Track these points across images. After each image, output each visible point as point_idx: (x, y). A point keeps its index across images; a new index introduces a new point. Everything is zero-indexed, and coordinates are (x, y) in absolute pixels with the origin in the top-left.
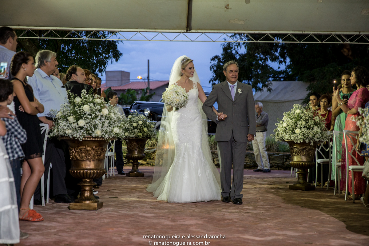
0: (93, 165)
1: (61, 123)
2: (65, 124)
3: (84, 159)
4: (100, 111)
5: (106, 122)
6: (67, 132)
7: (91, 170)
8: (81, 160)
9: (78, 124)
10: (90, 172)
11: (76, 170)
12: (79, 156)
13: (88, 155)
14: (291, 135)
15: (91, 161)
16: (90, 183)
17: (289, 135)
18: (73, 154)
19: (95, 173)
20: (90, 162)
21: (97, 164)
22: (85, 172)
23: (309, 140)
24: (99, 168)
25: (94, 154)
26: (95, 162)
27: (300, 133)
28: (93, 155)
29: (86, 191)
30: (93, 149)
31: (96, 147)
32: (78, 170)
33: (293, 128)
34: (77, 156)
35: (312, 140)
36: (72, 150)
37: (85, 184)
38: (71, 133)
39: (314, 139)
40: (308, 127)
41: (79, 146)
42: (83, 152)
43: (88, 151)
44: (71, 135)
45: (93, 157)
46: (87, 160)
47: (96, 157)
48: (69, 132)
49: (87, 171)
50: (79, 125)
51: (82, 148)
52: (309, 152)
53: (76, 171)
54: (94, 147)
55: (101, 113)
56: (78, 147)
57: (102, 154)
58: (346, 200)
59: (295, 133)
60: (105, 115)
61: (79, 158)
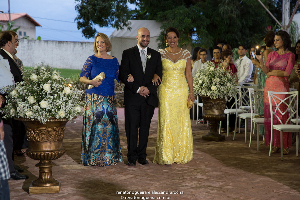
0: (54, 147)
1: (19, 104)
2: (24, 105)
3: (45, 141)
4: (62, 90)
5: (69, 102)
6: (27, 114)
7: (53, 152)
8: (41, 142)
9: (39, 105)
10: (52, 154)
11: (36, 152)
12: (39, 137)
13: (49, 136)
14: (207, 92)
15: (52, 142)
16: (50, 165)
17: (205, 91)
18: (32, 135)
19: (56, 155)
20: (50, 143)
21: (58, 145)
22: (46, 154)
23: (223, 96)
24: (60, 149)
25: (54, 134)
26: (55, 143)
27: (216, 90)
28: (54, 136)
29: (45, 173)
30: (54, 130)
31: (57, 127)
32: (38, 153)
33: (208, 85)
34: (37, 138)
35: (226, 96)
36: (30, 132)
37: (45, 166)
38: (32, 115)
39: (228, 95)
40: (222, 83)
41: (39, 128)
42: (43, 133)
43: (48, 132)
44: (32, 117)
45: (54, 137)
46: (47, 141)
47: (57, 138)
48: (29, 114)
49: (49, 153)
50: (41, 107)
51: (43, 129)
52: (221, 106)
53: (35, 154)
54: (55, 128)
55: (63, 92)
56: (37, 128)
57: (62, 134)
58: (251, 147)
59: (211, 90)
60: (67, 94)
61: (38, 140)
